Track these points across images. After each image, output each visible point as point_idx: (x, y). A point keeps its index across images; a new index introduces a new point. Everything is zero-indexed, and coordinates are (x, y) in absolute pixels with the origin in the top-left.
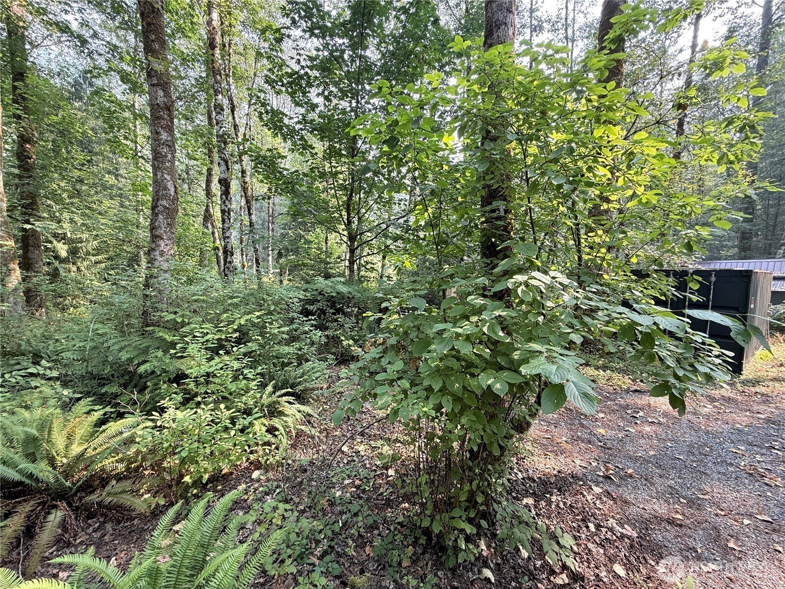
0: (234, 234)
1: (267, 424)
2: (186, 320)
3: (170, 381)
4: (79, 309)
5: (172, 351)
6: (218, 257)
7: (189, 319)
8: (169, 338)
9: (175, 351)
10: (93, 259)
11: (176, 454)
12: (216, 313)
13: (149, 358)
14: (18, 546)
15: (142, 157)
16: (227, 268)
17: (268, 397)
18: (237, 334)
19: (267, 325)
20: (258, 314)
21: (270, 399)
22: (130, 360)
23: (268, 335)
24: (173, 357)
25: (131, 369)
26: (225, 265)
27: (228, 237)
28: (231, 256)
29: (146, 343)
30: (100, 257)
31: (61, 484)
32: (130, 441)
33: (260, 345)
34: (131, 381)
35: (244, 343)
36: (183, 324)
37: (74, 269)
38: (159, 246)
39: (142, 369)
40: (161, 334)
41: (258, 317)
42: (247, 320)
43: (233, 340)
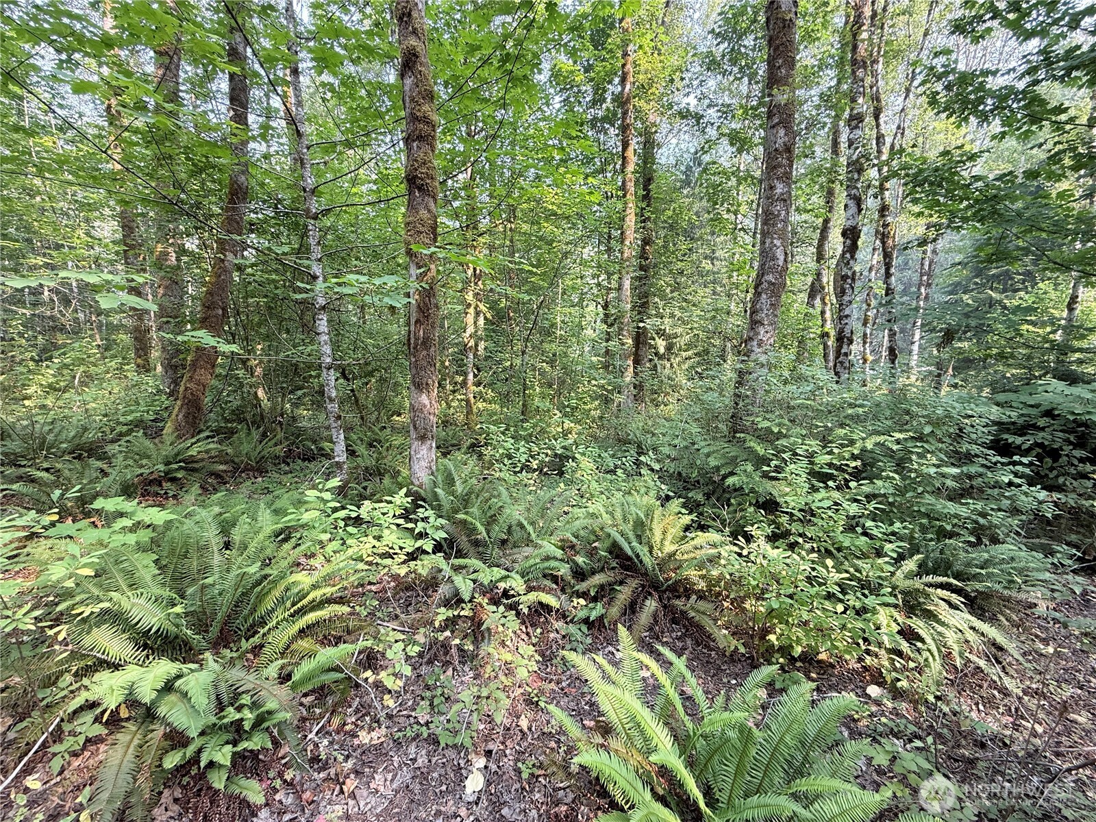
0: (855, 311)
1: (900, 620)
2: (784, 431)
3: (758, 506)
4: (668, 407)
5: (765, 468)
6: (826, 347)
7: (788, 430)
8: (760, 450)
9: (768, 469)
10: (684, 354)
11: (763, 599)
12: (826, 426)
13: (738, 470)
14: (625, 615)
15: (742, 229)
16: (841, 362)
17: (906, 577)
18: (859, 463)
19: (914, 457)
20: (898, 435)
21: (908, 583)
22: (718, 468)
23: (913, 475)
24: (765, 475)
25: (716, 478)
26: (837, 358)
27: (847, 316)
28: (849, 345)
29: (733, 451)
30: (690, 353)
31: (656, 576)
32: (714, 560)
33: (896, 487)
34: (714, 493)
35: (871, 479)
36: (780, 435)
37: (668, 365)
38: (758, 334)
39: (730, 481)
40: (752, 444)
41: (898, 442)
42: (877, 444)
43: (850, 470)
